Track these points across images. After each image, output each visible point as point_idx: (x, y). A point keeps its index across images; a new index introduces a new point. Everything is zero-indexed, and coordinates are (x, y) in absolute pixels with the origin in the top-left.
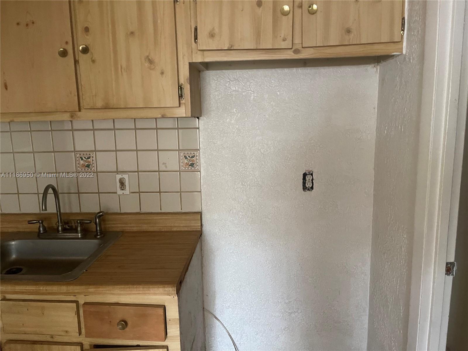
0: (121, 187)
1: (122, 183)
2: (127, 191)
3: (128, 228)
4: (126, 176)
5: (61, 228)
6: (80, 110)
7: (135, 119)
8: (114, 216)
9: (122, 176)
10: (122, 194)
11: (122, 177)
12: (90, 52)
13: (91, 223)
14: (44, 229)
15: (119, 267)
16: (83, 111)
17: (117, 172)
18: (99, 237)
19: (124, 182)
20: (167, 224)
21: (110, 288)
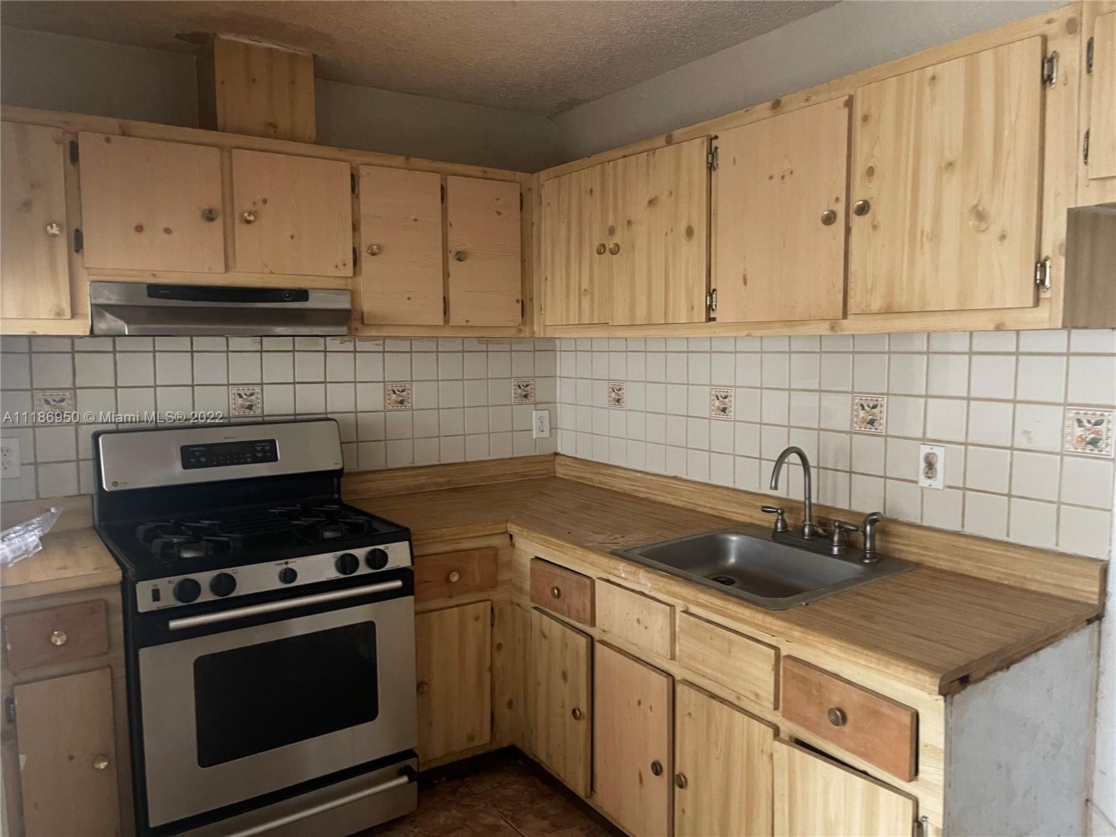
0: (926, 471)
1: (930, 466)
2: (938, 483)
3: (931, 559)
4: (939, 451)
5: (809, 531)
6: (845, 316)
7: (971, 333)
8: (905, 529)
9: (932, 449)
10: (927, 486)
11: (932, 451)
12: (871, 211)
13: (856, 531)
14: (785, 526)
15: (863, 616)
16: (850, 317)
17: (924, 440)
18: (867, 561)
19: (933, 461)
20: (1014, 570)
21: (825, 639)
